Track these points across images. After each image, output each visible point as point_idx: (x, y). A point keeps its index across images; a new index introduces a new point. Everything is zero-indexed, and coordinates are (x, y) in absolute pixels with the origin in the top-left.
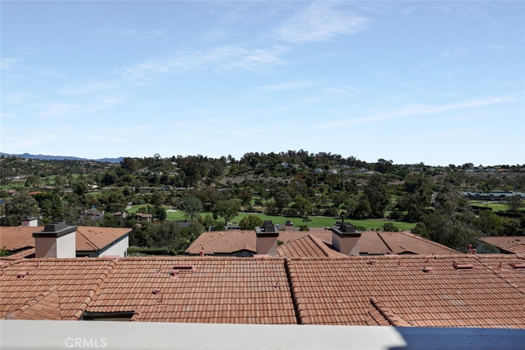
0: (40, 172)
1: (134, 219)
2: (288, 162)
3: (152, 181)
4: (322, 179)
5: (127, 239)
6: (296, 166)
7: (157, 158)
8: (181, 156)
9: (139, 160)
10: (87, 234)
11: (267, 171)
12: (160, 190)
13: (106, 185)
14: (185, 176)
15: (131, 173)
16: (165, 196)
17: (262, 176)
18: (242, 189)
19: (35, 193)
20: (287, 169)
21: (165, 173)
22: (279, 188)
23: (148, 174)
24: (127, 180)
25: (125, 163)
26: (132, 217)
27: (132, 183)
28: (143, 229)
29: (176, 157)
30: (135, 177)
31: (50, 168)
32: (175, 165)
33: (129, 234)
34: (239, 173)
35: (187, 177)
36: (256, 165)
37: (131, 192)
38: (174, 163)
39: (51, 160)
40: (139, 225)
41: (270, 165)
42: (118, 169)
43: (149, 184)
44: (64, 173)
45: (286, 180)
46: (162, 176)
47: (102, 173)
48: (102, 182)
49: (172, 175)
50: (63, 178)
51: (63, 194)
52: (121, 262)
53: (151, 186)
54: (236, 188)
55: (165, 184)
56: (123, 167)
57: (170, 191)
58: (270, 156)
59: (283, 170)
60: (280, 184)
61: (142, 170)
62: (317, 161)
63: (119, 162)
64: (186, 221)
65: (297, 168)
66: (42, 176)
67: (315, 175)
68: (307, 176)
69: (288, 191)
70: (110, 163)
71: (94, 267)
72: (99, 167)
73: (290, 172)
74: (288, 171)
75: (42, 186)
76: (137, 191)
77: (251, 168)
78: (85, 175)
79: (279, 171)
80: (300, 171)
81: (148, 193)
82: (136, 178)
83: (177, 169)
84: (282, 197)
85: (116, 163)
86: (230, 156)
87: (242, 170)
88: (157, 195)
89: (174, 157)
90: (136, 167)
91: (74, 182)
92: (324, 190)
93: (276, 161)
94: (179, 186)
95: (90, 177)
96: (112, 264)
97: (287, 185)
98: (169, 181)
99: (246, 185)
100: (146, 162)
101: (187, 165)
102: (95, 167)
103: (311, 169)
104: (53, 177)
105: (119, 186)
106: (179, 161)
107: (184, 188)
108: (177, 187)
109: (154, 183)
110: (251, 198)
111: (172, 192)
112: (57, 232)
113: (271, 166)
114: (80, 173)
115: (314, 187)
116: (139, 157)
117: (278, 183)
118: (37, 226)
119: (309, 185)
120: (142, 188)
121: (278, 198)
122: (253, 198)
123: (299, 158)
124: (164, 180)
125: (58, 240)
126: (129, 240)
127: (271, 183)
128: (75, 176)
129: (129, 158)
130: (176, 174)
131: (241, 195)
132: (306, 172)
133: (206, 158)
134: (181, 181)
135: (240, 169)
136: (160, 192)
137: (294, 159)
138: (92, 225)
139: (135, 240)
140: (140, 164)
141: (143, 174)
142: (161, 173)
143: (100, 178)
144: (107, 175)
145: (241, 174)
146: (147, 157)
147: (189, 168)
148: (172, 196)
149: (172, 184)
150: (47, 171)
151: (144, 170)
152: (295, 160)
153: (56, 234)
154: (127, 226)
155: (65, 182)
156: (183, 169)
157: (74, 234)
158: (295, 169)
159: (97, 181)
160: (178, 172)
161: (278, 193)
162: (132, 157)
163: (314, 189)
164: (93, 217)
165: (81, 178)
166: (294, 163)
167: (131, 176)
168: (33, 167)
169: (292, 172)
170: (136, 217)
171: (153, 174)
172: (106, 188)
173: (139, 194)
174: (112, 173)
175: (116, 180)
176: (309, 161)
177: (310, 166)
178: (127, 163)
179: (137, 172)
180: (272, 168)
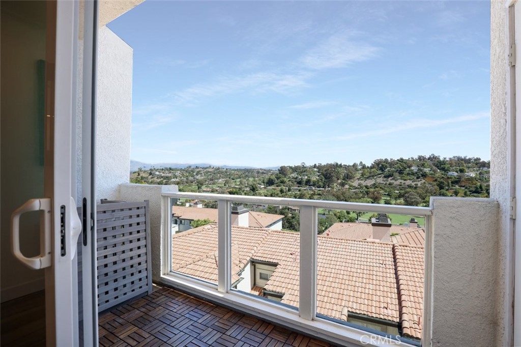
0: (232, 177)
1: (287, 210)
2: (418, 166)
3: (300, 183)
4: (457, 182)
5: (281, 222)
6: (427, 170)
7: (303, 166)
8: (321, 164)
9: (291, 168)
10: (257, 217)
11: (397, 175)
12: (305, 190)
13: (269, 186)
14: (324, 179)
15: (285, 177)
16: (309, 194)
17: (391, 180)
18: (372, 190)
19: (229, 190)
20: (416, 173)
21: (309, 177)
22: (408, 190)
23: (297, 178)
24: (283, 182)
25: (281, 170)
26: (286, 209)
27: (285, 184)
28: (293, 218)
29: (317, 165)
30: (288, 180)
31: (237, 174)
32: (316, 171)
33: (283, 219)
34: (369, 177)
35: (326, 180)
36: (385, 169)
37: (285, 190)
38: (315, 169)
40: (290, 215)
41: (399, 169)
42: (277, 175)
43: (298, 185)
44: (244, 178)
45: (415, 183)
46: (307, 179)
47: (267, 177)
48: (267, 183)
49: (314, 178)
50: (245, 180)
51: (244, 191)
53: (299, 187)
54: (366, 190)
55: (309, 186)
56: (280, 173)
57: (313, 190)
58: (399, 161)
59: (413, 174)
60: (410, 186)
61: (293, 175)
62: (451, 165)
63: (277, 170)
64: (324, 214)
65: (427, 171)
66: (233, 179)
67: (448, 178)
68: (439, 179)
69: (418, 193)
70: (271, 170)
72: (265, 173)
73: (420, 175)
74: (418, 175)
75: (233, 185)
76: (289, 190)
77: (381, 172)
78: (256, 179)
79: (408, 174)
80: (431, 174)
81: (296, 192)
82: (289, 181)
83: (318, 174)
84: (412, 199)
85: (276, 170)
86: (361, 163)
87: (372, 174)
88: (303, 193)
89: (315, 165)
90: (289, 173)
91: (250, 183)
92: (459, 193)
93: (405, 165)
94: (319, 187)
95: (260, 180)
97: (417, 187)
98: (312, 183)
99: (376, 187)
100: (295, 169)
101: (326, 171)
102: (263, 173)
103: (443, 172)
104: (239, 180)
105: (277, 186)
106: (320, 168)
107: (323, 189)
108: (318, 187)
109: (300, 184)
110: (381, 198)
111: (314, 191)
112: (238, 211)
113: (401, 170)
114: (254, 178)
115: (447, 190)
116: (291, 166)
117: (408, 186)
119: (441, 188)
120: (293, 188)
121: (408, 199)
122: (383, 198)
123: (431, 163)
124: (308, 182)
125: (239, 216)
126: (283, 224)
127: (401, 185)
128: (251, 179)
129: (284, 166)
130: (317, 177)
131: (371, 195)
132: (437, 175)
133: (341, 165)
134: (321, 183)
135: (370, 173)
136: (305, 192)
137: (424, 164)
138: (260, 211)
139: (286, 224)
140: (291, 171)
141: (293, 178)
142: (306, 177)
143: (266, 181)
144: (270, 179)
145: (371, 178)
146: (296, 165)
147: (327, 173)
148: (314, 194)
149: (314, 185)
150: (236, 176)
151: (294, 175)
152: (426, 164)
153: (238, 213)
154: (281, 213)
155: (245, 183)
156: (322, 174)
157: (247, 214)
158: (425, 172)
159: (263, 183)
160: (319, 176)
161: (407, 195)
162: (286, 166)
163: (447, 192)
164: (261, 207)
165: (254, 180)
166: (424, 167)
167: (285, 179)
168: (228, 173)
169: (422, 175)
170: (289, 209)
171: (300, 177)
172: (269, 187)
173: (290, 192)
174: (273, 177)
175: (275, 182)
176: (441, 165)
177: (443, 169)
178: (282, 170)
179: (289, 177)
180: (401, 172)
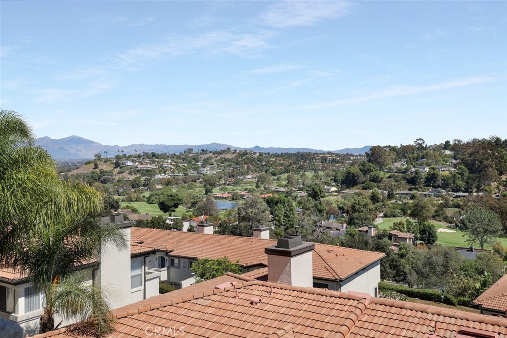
0: (272, 170)
1: (386, 239)
3: (413, 181)
5: (377, 269)
7: (420, 145)
8: (459, 141)
9: (393, 149)
10: (326, 256)
12: (425, 195)
13: (348, 187)
14: (467, 174)
15: (381, 169)
16: (433, 206)
19: (266, 196)
21: (434, 169)
23: (406, 170)
24: (375, 180)
25: (373, 154)
26: (384, 235)
27: (382, 185)
28: (402, 256)
29: (451, 143)
30: (388, 175)
31: (282, 164)
32: (449, 156)
33: (382, 262)
35: (472, 175)
37: (381, 197)
38: (448, 152)
39: (282, 154)
40: (395, 250)
42: (364, 164)
43: (409, 186)
44: (296, 171)
46: (429, 174)
47: (342, 169)
48: (343, 182)
49: (445, 172)
50: (296, 177)
51: (296, 197)
52: (373, 306)
53: (411, 189)
55: (434, 187)
56: (370, 161)
57: (442, 197)
61: (398, 165)
63: (364, 154)
64: (471, 250)
66: (274, 175)
70: (352, 155)
71: (337, 307)
72: (338, 162)
75: (274, 186)
76: (390, 196)
78: (321, 173)
81: (406, 201)
82: (389, 177)
83: (454, 161)
85: (360, 156)
88: (422, 204)
89: (447, 142)
90: (389, 161)
91: (309, 182)
94: (457, 189)
95: (328, 175)
96: (360, 306)
98: (439, 182)
100: (402, 152)
101: (471, 154)
102: (333, 161)
104: (284, 176)
105: (364, 188)
106: (457, 148)
107: (466, 194)
108: (453, 191)
109: (415, 184)
111: (446, 200)
112: (291, 249)
114: (316, 171)
116: (392, 145)
118: (269, 238)
120: (398, 192)
124: (431, 180)
125: (293, 260)
126: (381, 271)
128: (310, 174)
129: (379, 147)
130: (452, 169)
134: (460, 182)
136: (426, 200)
138: (331, 243)
139: (389, 270)
140: (393, 156)
141: (399, 171)
142: (427, 169)
143: (340, 178)
144: (348, 173)
146: (405, 145)
147: (474, 160)
148: (445, 205)
149: (445, 186)
150: (279, 168)
151: (400, 165)
153: (290, 252)
154: (378, 248)
155: (298, 183)
156: (464, 162)
157: (310, 254)
159: (335, 181)
160: (455, 166)
162: (382, 145)
164: (332, 232)
165: (317, 176)
167: (381, 174)
168: (264, 163)
170: (390, 237)
171: (413, 170)
172: (347, 191)
173: (393, 201)
174: (355, 170)
175: (360, 180)
178: (375, 155)
179: (390, 169)
